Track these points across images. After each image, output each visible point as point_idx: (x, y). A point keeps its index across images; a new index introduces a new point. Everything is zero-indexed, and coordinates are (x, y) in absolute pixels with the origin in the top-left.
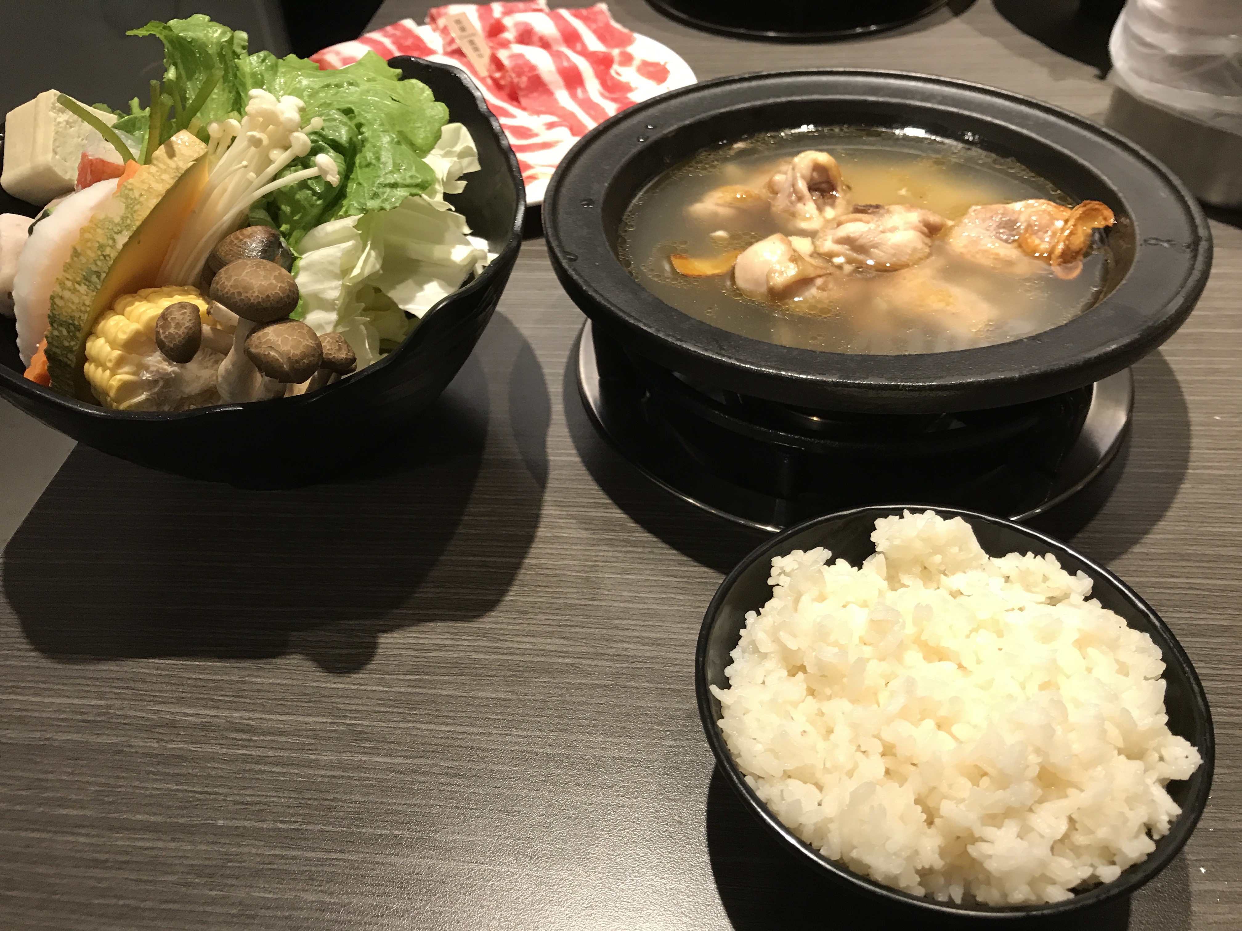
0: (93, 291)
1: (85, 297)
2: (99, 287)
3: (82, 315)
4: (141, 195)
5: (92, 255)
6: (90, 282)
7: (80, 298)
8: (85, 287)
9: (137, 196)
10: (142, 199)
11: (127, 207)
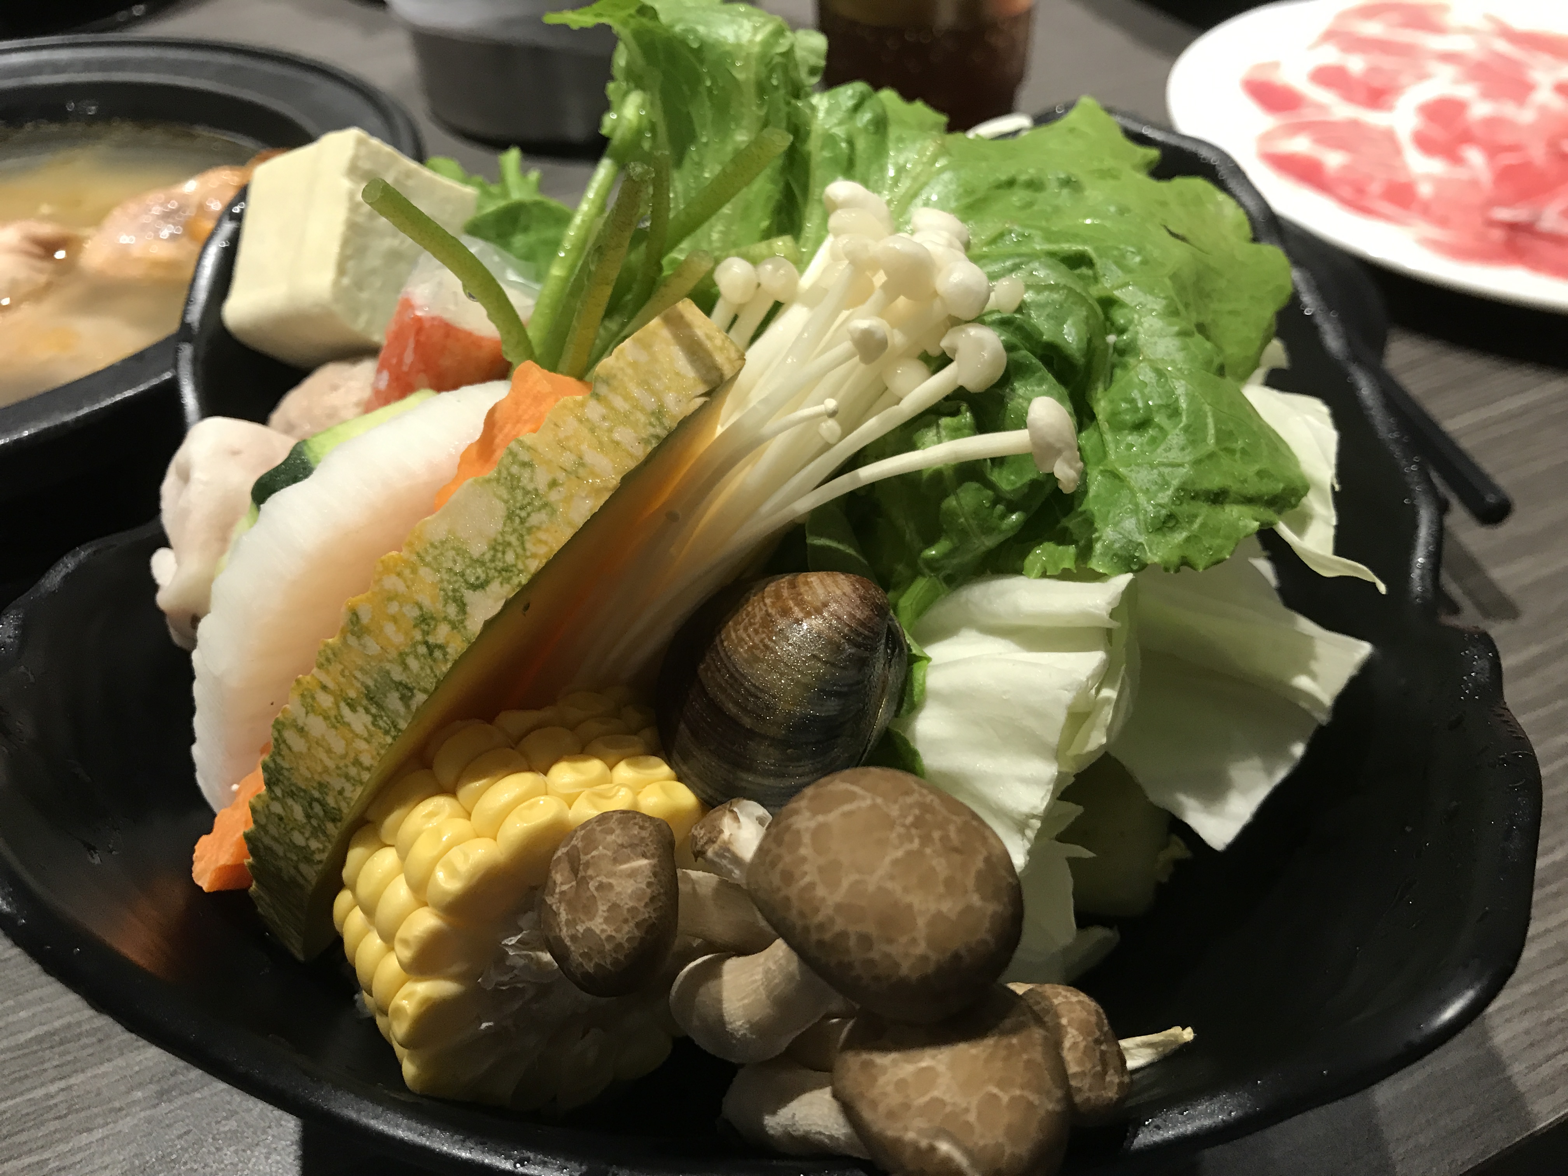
0: (387, 732)
1: (362, 745)
2: (403, 725)
3: (348, 787)
4: (554, 484)
5: (395, 636)
6: (380, 706)
7: (348, 744)
8: (368, 719)
9: (542, 486)
10: (554, 496)
11: (510, 516)
